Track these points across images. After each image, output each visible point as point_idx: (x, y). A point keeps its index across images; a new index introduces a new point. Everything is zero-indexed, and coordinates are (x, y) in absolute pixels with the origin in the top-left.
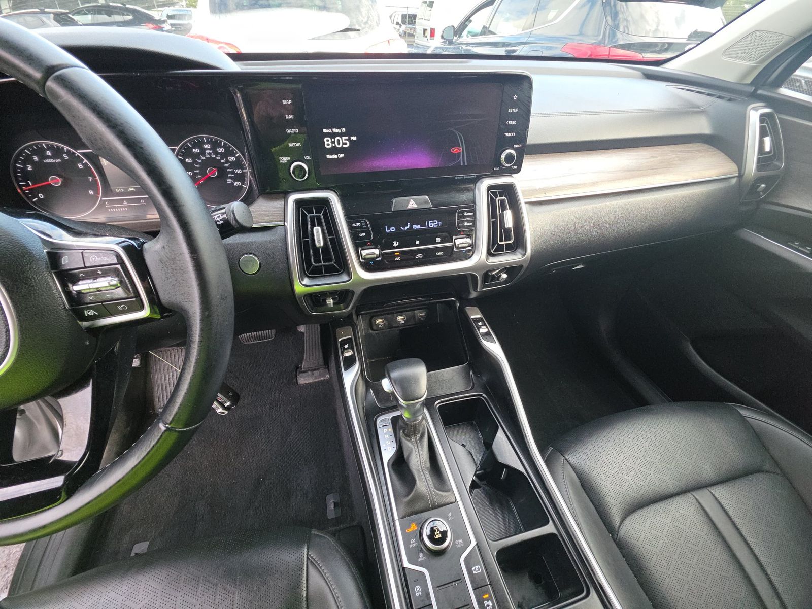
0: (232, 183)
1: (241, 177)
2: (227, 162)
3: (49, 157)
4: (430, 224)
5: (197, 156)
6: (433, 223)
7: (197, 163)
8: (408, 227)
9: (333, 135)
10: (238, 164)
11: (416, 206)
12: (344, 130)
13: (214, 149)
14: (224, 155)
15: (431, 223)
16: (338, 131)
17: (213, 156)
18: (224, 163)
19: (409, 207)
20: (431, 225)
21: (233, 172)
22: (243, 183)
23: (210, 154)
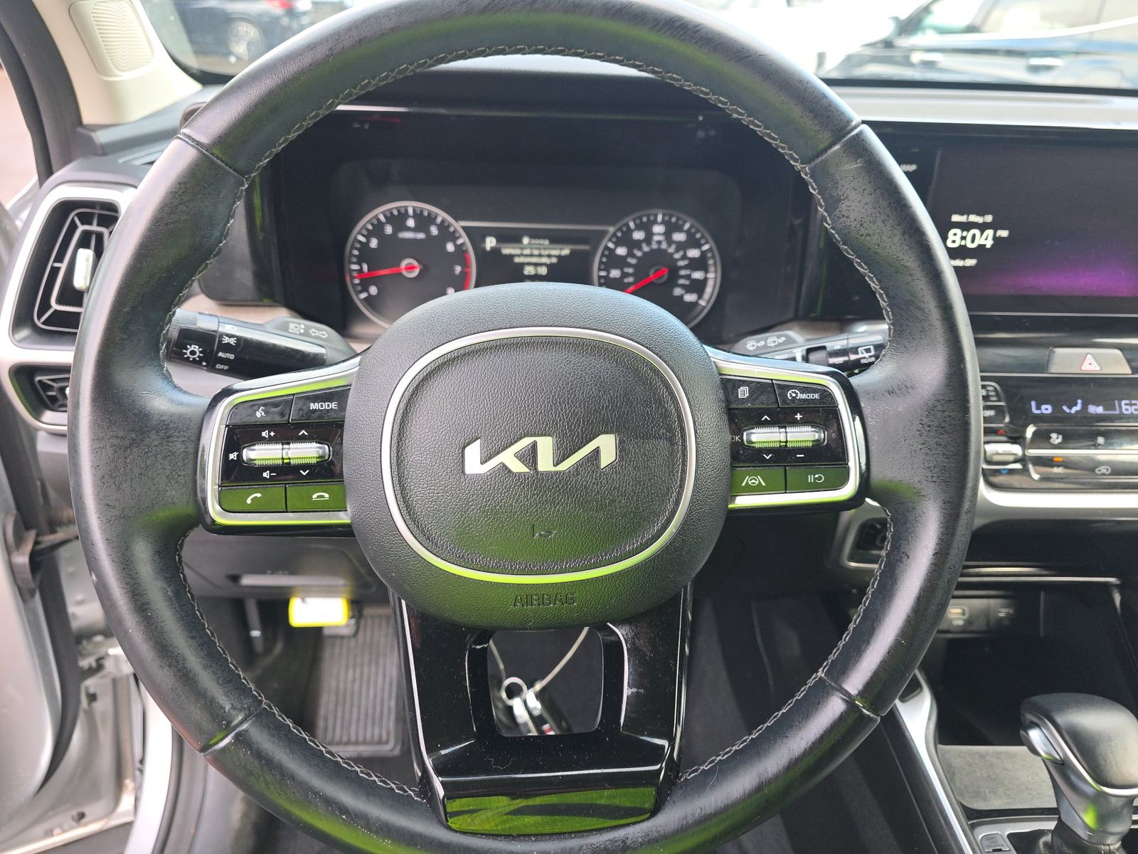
0: (682, 297)
1: (698, 287)
2: (684, 257)
3: (409, 229)
4: (1124, 407)
5: (638, 244)
6: (1131, 405)
7: (634, 256)
8: (1078, 408)
9: (966, 227)
10: (700, 264)
11: (1098, 368)
12: (989, 218)
13: (668, 234)
14: (681, 246)
15: (1126, 404)
16: (979, 219)
17: (664, 246)
18: (678, 260)
19: (1083, 368)
20: (1127, 410)
21: (688, 277)
22: (700, 297)
23: (659, 243)
